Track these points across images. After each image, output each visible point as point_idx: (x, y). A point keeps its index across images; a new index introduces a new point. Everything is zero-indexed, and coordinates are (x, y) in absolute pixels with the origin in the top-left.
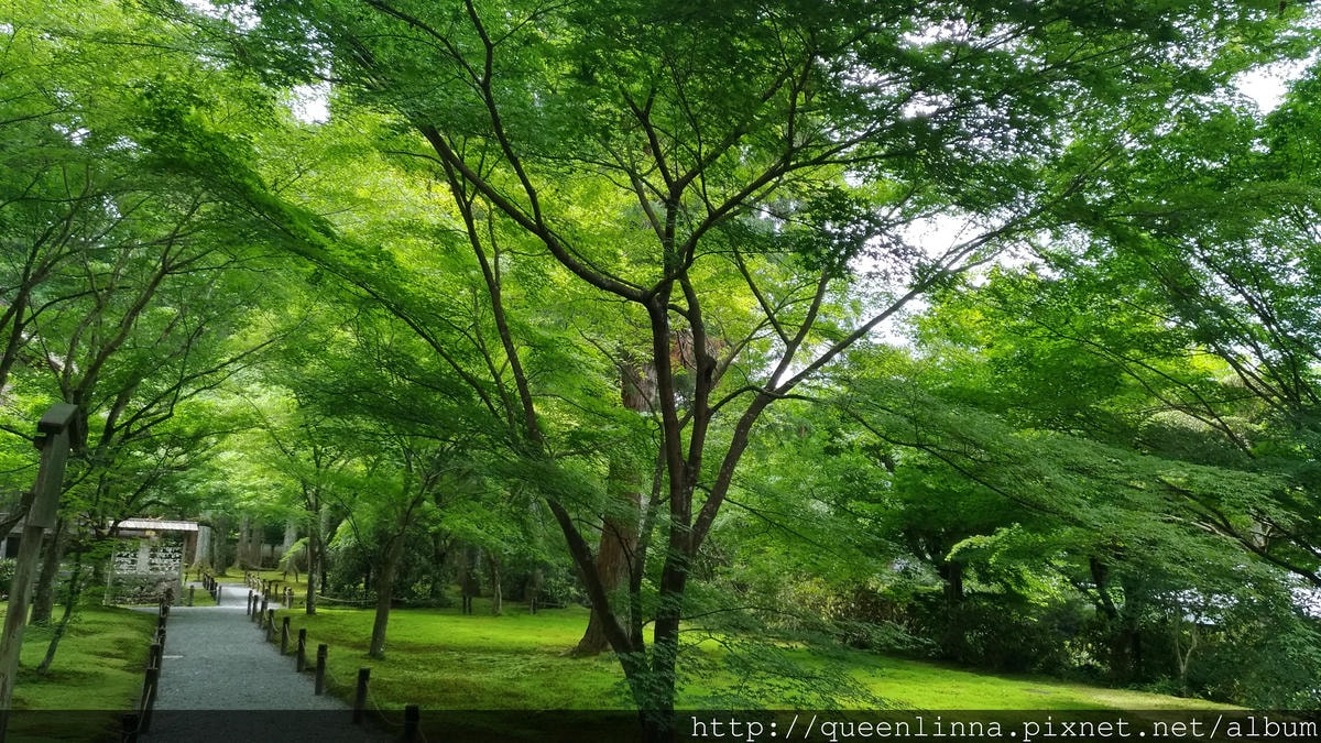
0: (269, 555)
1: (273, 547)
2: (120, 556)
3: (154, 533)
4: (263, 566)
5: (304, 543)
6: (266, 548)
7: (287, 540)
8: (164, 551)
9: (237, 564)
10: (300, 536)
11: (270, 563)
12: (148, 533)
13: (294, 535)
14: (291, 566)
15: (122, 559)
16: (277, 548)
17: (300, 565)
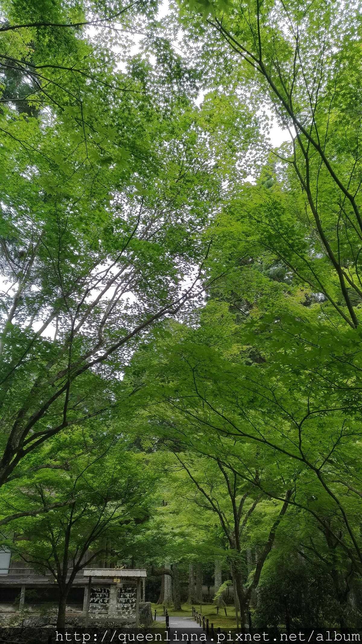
0: (207, 593)
1: (209, 588)
2: (93, 602)
3: (119, 580)
4: (204, 601)
5: (227, 585)
6: (205, 588)
7: (216, 582)
8: (125, 597)
9: (190, 600)
10: (224, 579)
11: (208, 599)
12: (115, 580)
13: (220, 578)
14: (220, 602)
15: (95, 605)
16: (211, 588)
17: (227, 600)
